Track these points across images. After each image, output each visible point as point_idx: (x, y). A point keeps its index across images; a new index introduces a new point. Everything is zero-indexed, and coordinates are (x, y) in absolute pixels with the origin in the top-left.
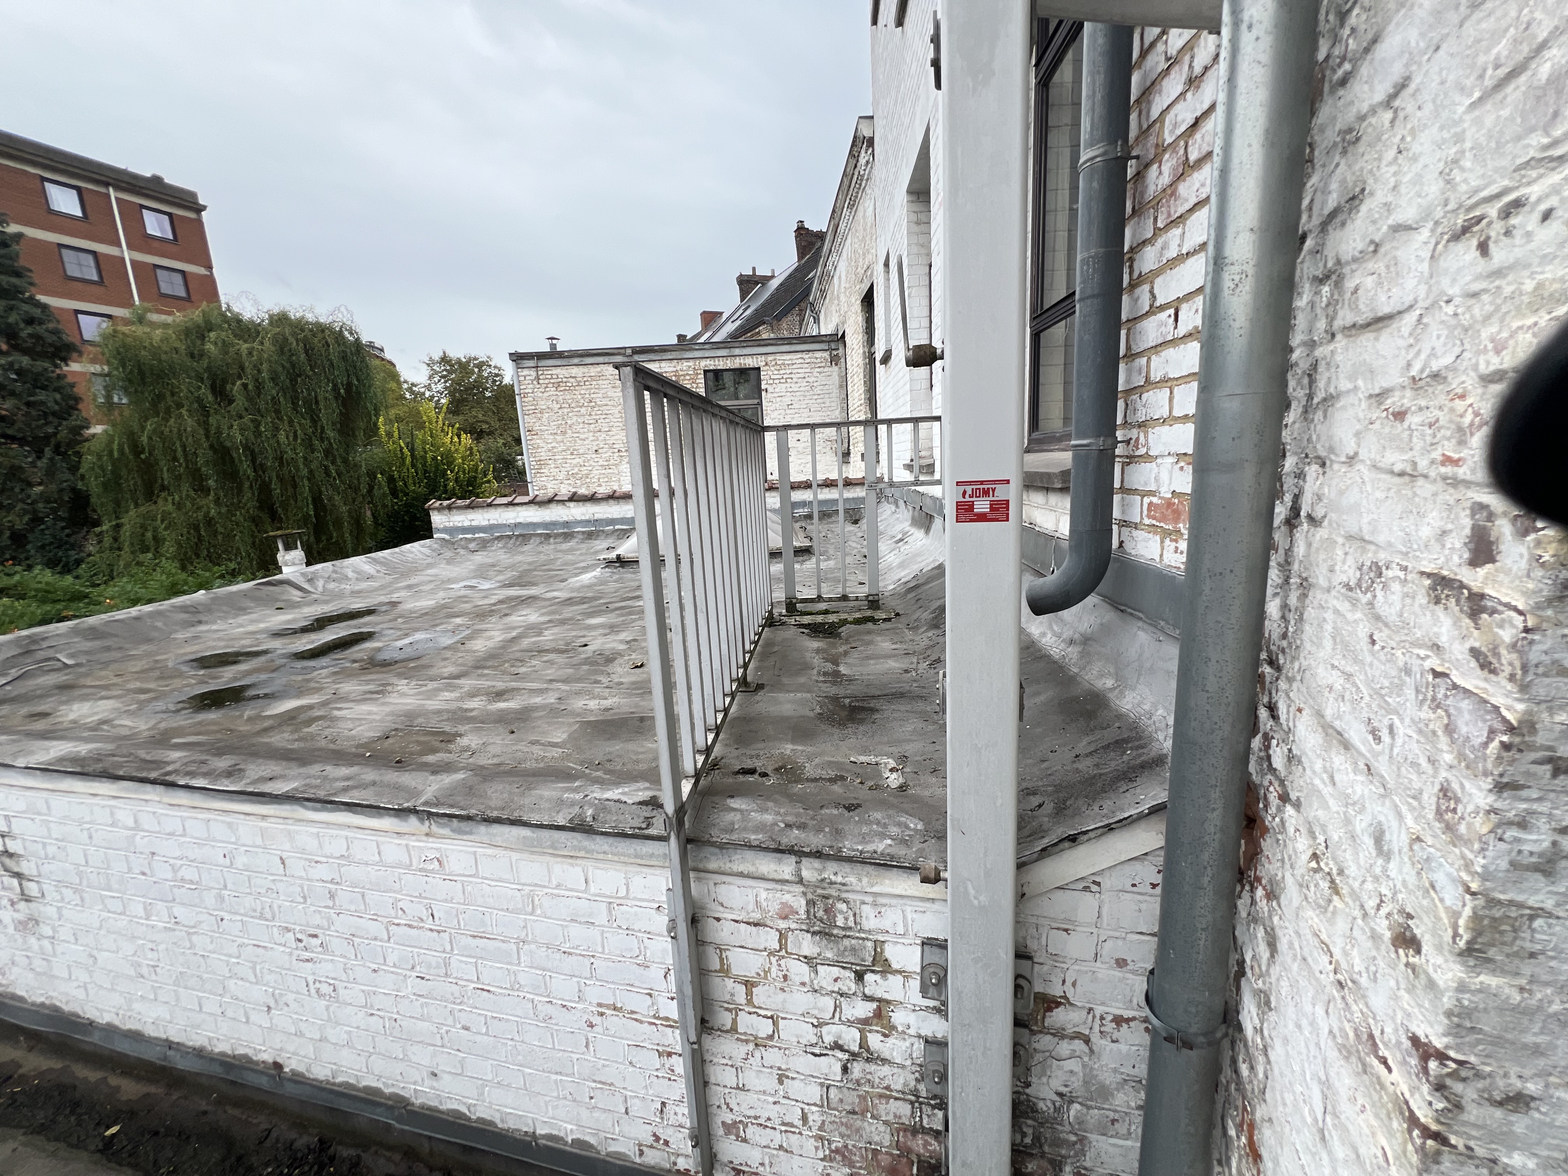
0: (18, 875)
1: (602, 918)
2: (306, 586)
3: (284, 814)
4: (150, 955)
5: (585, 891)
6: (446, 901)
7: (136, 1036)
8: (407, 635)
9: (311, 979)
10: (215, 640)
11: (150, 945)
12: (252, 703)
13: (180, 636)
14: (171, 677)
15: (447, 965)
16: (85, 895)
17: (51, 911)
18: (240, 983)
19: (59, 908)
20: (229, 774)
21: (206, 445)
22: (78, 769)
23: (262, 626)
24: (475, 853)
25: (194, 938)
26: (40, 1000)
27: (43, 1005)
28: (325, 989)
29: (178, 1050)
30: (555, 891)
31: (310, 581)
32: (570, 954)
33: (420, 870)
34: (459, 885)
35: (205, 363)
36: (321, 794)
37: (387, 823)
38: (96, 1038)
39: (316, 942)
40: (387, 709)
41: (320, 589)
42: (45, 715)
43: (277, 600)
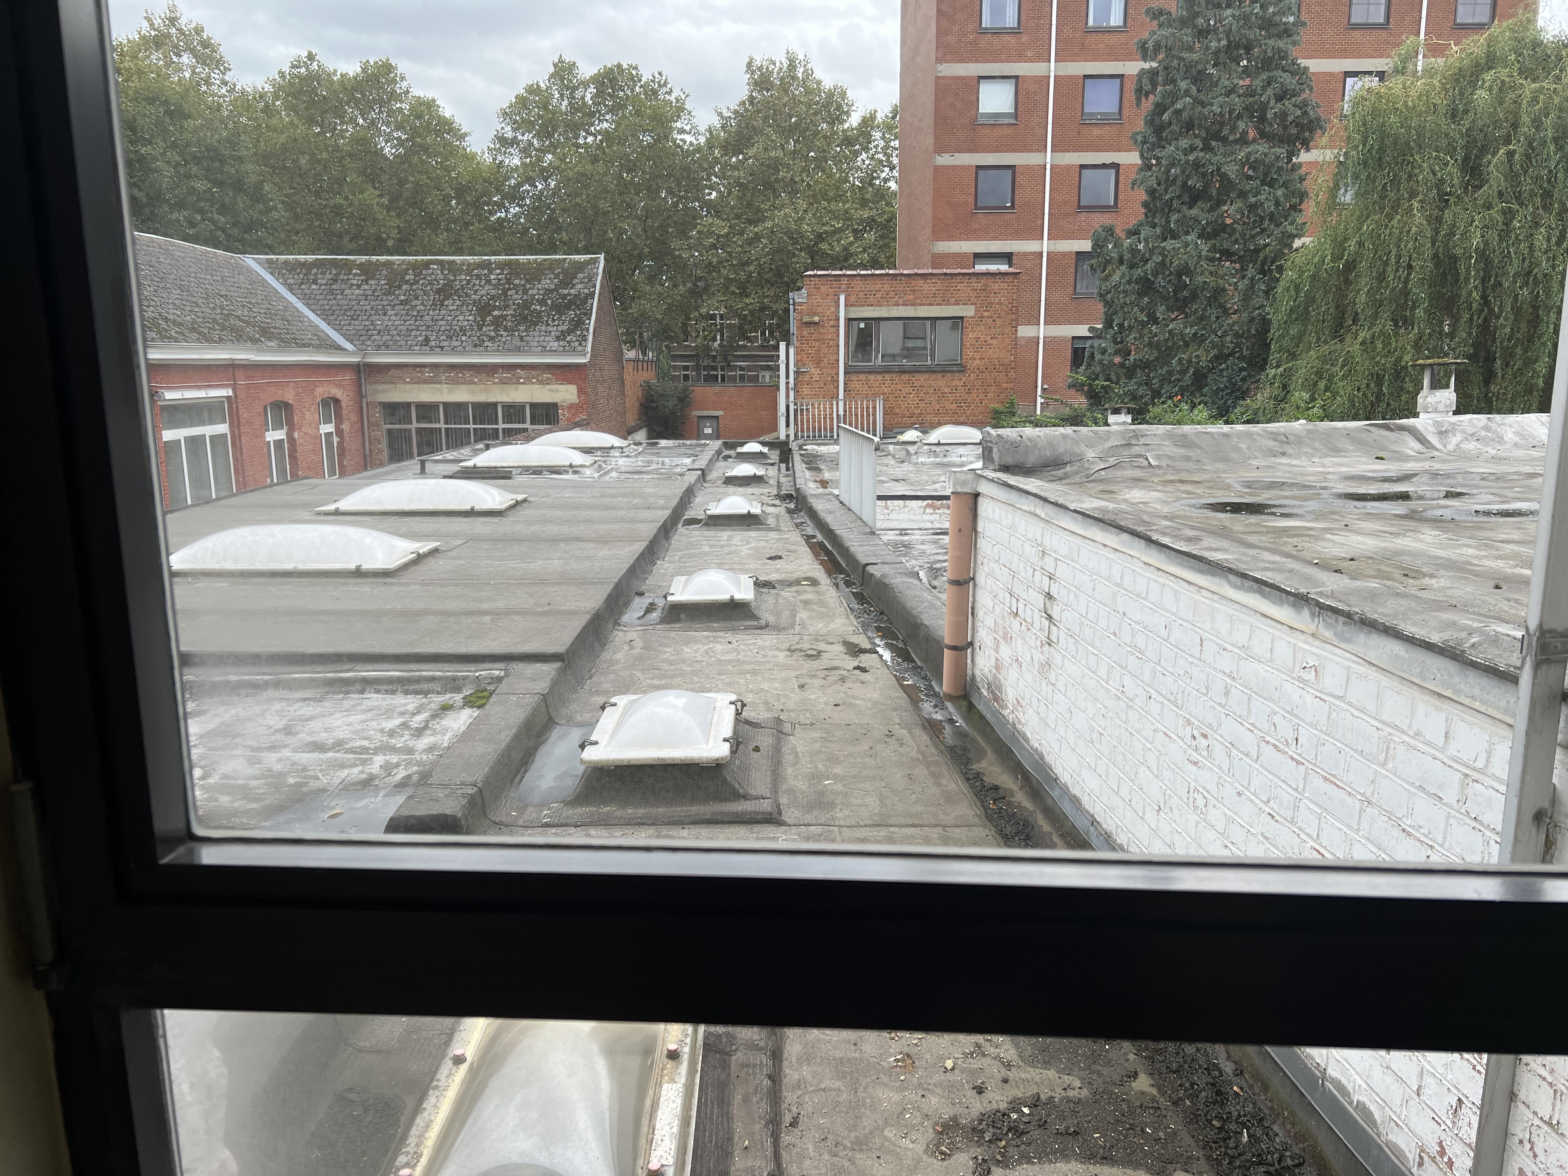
0: (1050, 618)
1: (1451, 796)
2: (1434, 440)
3: (1214, 588)
4: (1102, 722)
5: (1442, 750)
6: (1311, 724)
7: (1076, 801)
8: (1503, 502)
9: (1193, 784)
10: (1285, 472)
11: (1103, 711)
12: (1263, 517)
13: (1256, 463)
14: (1219, 489)
15: (1296, 808)
16: (1080, 647)
17: (1058, 657)
18: (1147, 772)
19: (1064, 656)
20: (1189, 540)
21: (1428, 253)
22: (1100, 516)
23: (1344, 469)
24: (1349, 669)
25: (1130, 712)
26: (1036, 745)
27: (1036, 750)
28: (1200, 802)
29: (1096, 828)
30: (1413, 742)
31: (1442, 434)
32: (1409, 834)
33: (1300, 679)
34: (1327, 706)
35: (1467, 123)
36: (1242, 567)
37: (1284, 613)
38: (1055, 794)
39: (1204, 743)
40: (1383, 545)
41: (1450, 447)
42: (1112, 492)
43: (1383, 449)
